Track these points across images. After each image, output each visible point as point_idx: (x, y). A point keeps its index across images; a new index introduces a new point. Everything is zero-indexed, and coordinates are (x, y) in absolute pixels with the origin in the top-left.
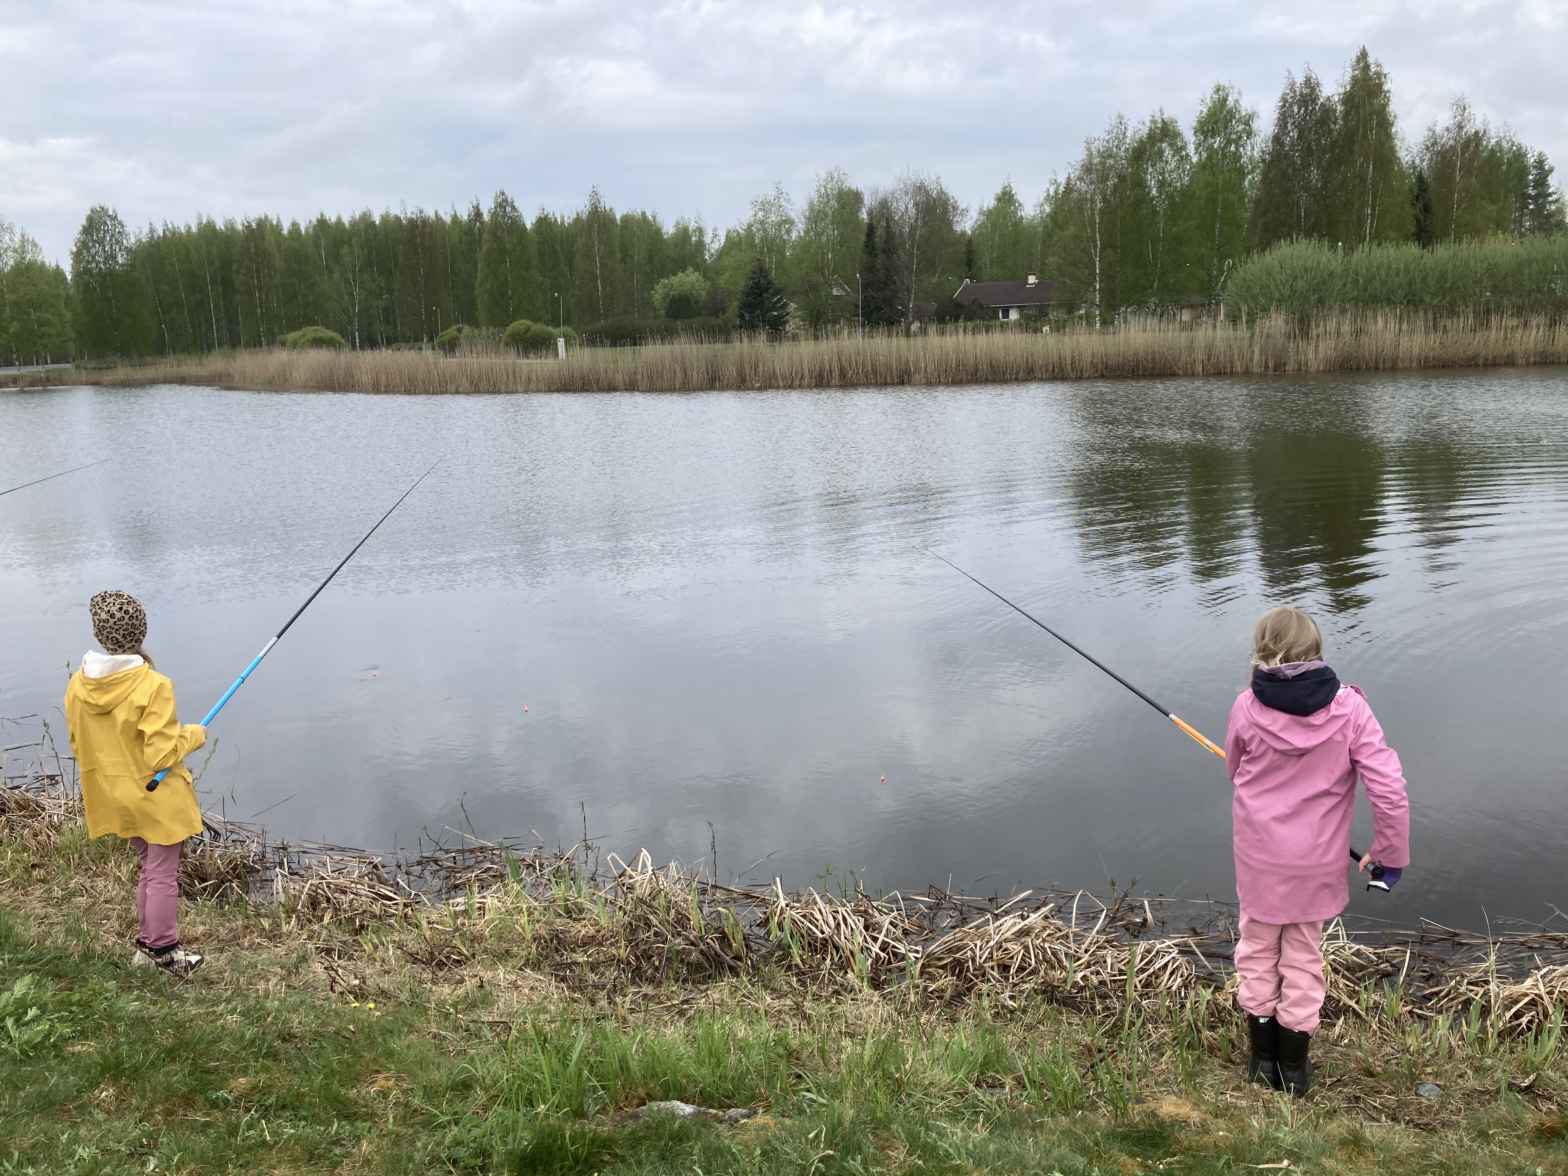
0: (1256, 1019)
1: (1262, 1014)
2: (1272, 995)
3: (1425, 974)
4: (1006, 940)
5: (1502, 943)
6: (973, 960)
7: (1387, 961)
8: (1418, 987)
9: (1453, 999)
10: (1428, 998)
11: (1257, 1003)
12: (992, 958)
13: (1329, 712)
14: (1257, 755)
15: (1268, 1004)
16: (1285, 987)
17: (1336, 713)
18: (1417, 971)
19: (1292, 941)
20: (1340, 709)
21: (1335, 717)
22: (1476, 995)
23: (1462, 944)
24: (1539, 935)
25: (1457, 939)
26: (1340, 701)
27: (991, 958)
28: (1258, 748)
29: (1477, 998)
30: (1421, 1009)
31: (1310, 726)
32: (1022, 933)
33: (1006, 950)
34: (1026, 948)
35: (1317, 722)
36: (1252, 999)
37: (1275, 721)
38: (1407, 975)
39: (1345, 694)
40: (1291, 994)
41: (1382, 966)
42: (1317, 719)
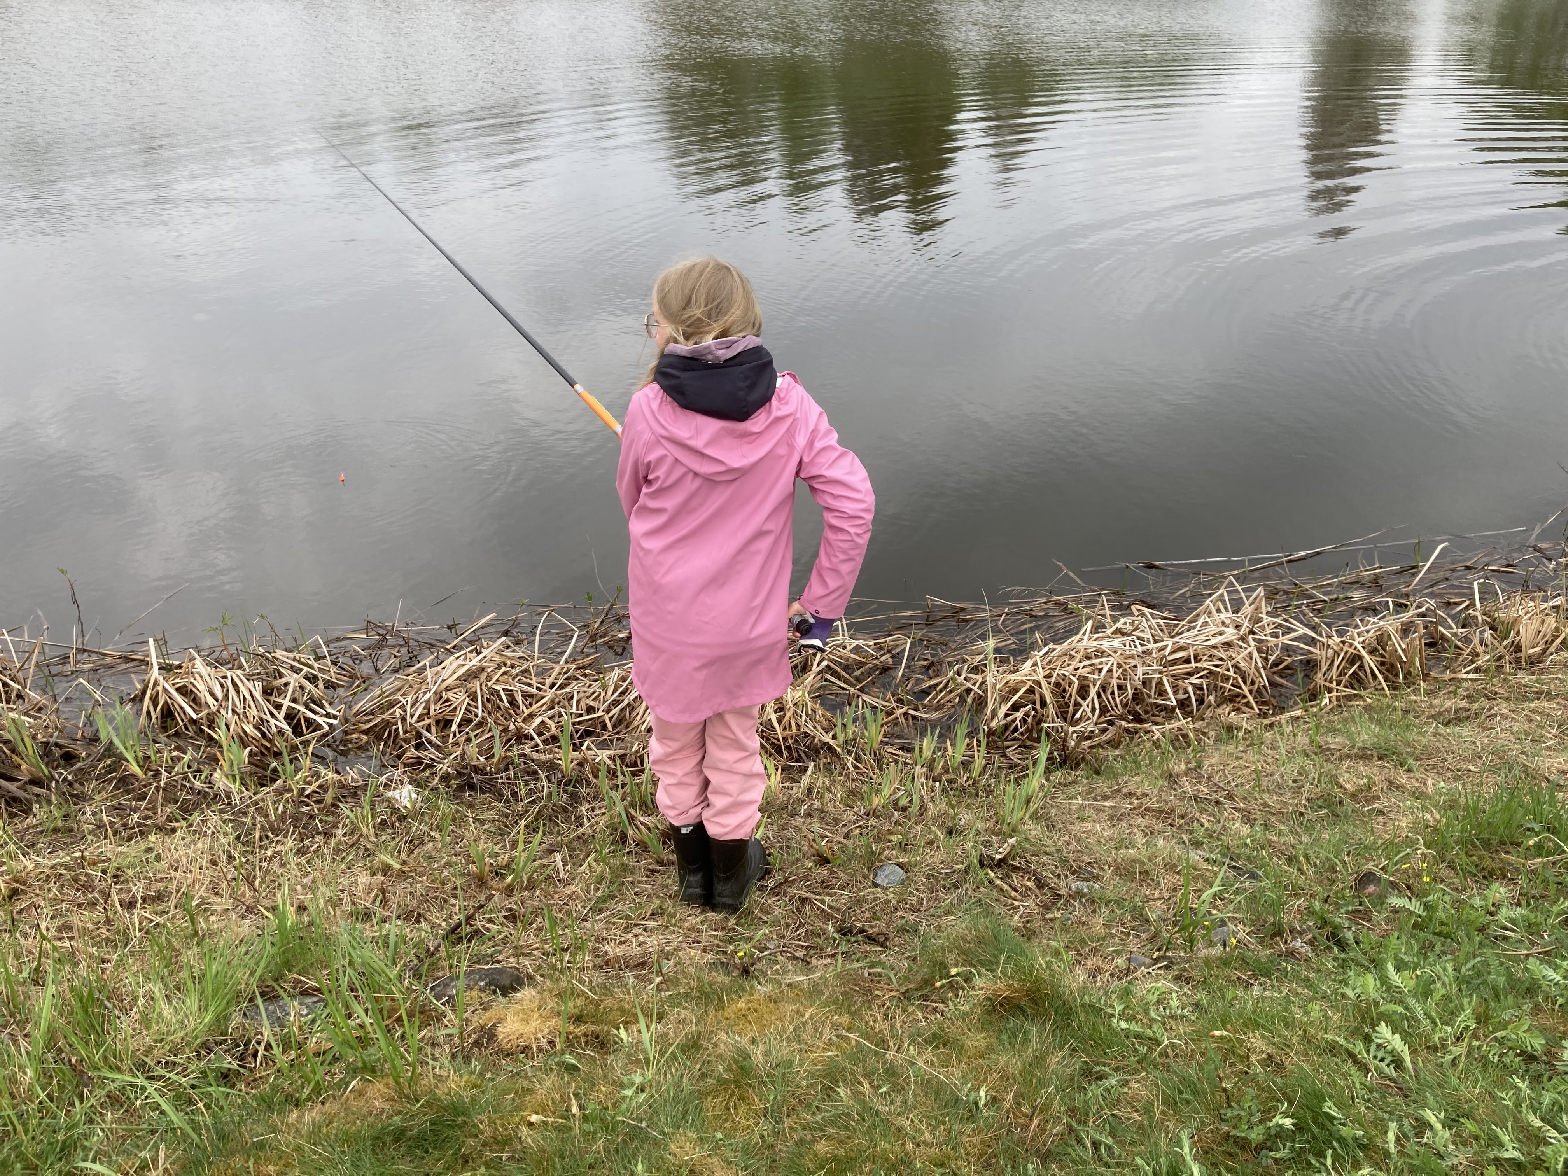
0: (677, 830)
1: (683, 822)
2: (696, 799)
3: (925, 663)
4: (447, 689)
5: (1007, 614)
6: (404, 720)
7: (889, 652)
8: (917, 679)
9: (951, 692)
10: (926, 692)
11: (677, 812)
12: (429, 713)
13: (770, 412)
14: (666, 485)
15: (691, 811)
16: (711, 793)
17: (779, 414)
18: (918, 660)
19: (716, 737)
20: (783, 408)
21: (778, 420)
22: (974, 685)
23: (967, 621)
24: (1045, 600)
25: (962, 615)
26: (782, 395)
27: (427, 714)
28: (669, 473)
29: (975, 688)
30: (916, 710)
31: (745, 435)
32: (469, 676)
33: (447, 700)
34: (473, 697)
35: (756, 429)
36: (673, 808)
37: (698, 431)
38: (908, 666)
39: (785, 386)
40: (718, 802)
41: (883, 659)
42: (757, 423)
